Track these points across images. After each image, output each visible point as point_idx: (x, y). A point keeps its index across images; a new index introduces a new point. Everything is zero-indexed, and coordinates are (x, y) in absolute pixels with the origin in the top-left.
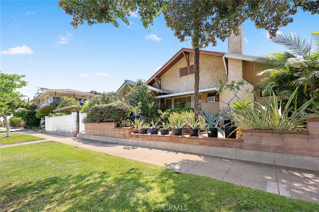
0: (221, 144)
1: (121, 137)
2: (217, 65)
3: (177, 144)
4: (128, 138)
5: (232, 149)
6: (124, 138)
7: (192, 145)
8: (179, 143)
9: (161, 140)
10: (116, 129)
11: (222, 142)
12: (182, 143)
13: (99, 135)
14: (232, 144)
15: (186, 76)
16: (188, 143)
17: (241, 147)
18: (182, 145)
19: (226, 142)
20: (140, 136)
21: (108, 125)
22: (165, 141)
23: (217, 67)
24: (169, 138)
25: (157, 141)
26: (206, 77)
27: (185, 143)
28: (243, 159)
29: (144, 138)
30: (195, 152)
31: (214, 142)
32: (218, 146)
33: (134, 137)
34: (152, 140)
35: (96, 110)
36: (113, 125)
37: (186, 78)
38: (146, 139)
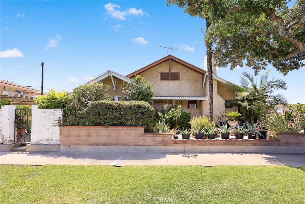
0: (267, 143)
1: (157, 145)
2: (195, 78)
3: (232, 147)
4: (171, 145)
5: (274, 146)
6: (164, 145)
7: (246, 146)
8: (234, 145)
9: (216, 144)
10: (146, 135)
11: (268, 142)
12: (237, 145)
13: (105, 145)
14: (274, 143)
15: (167, 81)
16: (242, 145)
17: (279, 145)
18: (237, 147)
19: (270, 142)
20: (189, 142)
21: (130, 130)
22: (220, 145)
23: (195, 79)
24: (224, 142)
25: (211, 145)
26: (187, 86)
27: (240, 145)
28: (281, 152)
29: (195, 143)
30: (249, 152)
31: (263, 142)
32: (266, 145)
33: (180, 143)
34: (205, 145)
35: (108, 109)
36: (142, 130)
37: (167, 83)
38: (197, 144)
